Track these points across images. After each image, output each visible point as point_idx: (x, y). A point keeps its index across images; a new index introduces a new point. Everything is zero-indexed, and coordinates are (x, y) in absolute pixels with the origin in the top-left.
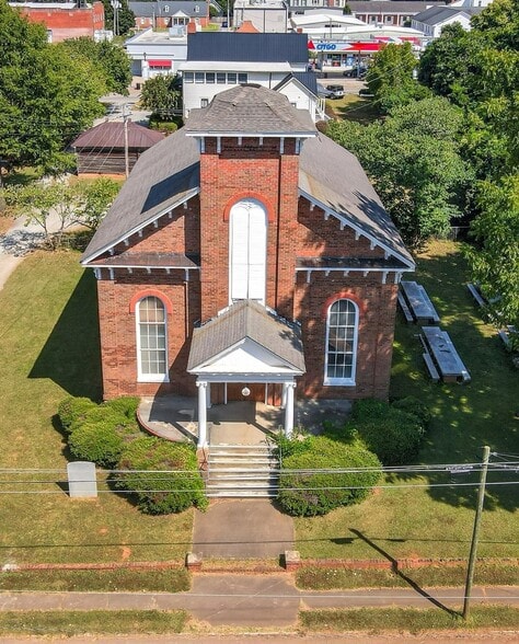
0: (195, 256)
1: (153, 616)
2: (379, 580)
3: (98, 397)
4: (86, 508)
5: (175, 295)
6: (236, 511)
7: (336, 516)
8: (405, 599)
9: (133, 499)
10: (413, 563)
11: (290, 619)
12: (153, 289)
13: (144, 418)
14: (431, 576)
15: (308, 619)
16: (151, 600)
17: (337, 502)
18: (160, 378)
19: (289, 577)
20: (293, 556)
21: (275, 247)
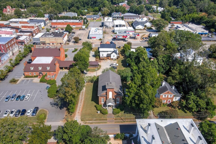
0: (106, 95)
1: (105, 122)
2: (120, 119)
3: (98, 105)
4: (99, 114)
5: (105, 98)
6: (110, 114)
7: (117, 115)
8: (122, 121)
9: (103, 114)
10: (122, 118)
11: (114, 122)
12: (103, 97)
13: (103, 107)
14: (123, 119)
15: (115, 122)
16: (105, 121)
17: (117, 114)
18: (103, 103)
19: (114, 119)
20: (114, 118)
21: (113, 95)
